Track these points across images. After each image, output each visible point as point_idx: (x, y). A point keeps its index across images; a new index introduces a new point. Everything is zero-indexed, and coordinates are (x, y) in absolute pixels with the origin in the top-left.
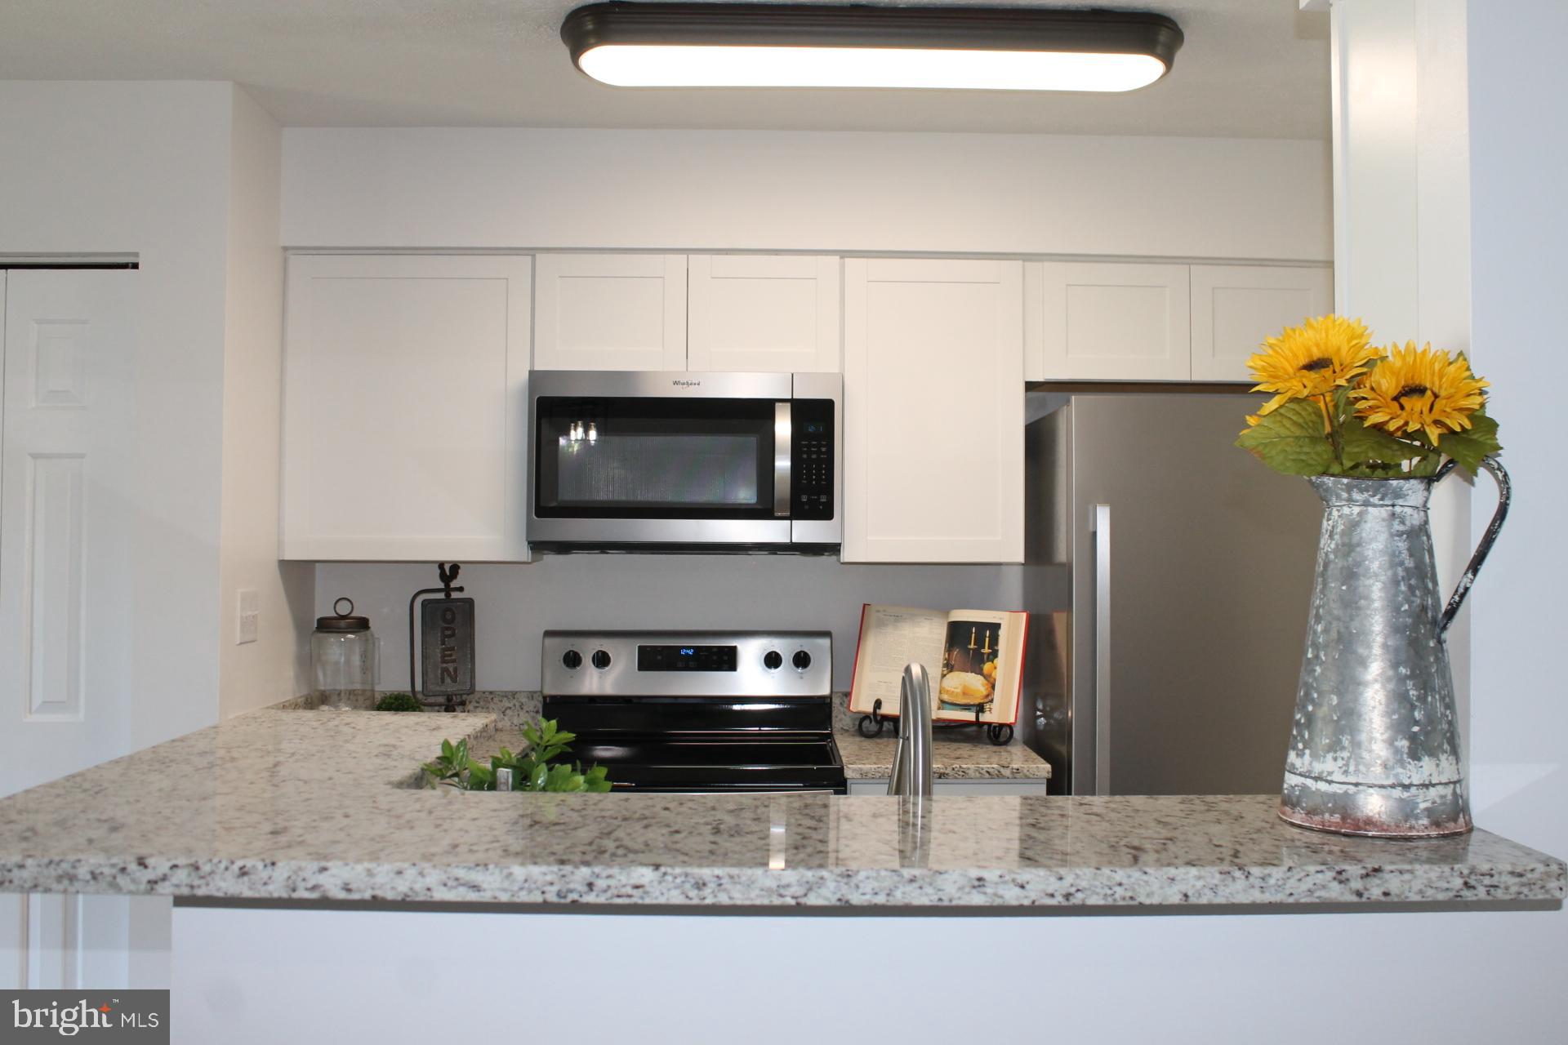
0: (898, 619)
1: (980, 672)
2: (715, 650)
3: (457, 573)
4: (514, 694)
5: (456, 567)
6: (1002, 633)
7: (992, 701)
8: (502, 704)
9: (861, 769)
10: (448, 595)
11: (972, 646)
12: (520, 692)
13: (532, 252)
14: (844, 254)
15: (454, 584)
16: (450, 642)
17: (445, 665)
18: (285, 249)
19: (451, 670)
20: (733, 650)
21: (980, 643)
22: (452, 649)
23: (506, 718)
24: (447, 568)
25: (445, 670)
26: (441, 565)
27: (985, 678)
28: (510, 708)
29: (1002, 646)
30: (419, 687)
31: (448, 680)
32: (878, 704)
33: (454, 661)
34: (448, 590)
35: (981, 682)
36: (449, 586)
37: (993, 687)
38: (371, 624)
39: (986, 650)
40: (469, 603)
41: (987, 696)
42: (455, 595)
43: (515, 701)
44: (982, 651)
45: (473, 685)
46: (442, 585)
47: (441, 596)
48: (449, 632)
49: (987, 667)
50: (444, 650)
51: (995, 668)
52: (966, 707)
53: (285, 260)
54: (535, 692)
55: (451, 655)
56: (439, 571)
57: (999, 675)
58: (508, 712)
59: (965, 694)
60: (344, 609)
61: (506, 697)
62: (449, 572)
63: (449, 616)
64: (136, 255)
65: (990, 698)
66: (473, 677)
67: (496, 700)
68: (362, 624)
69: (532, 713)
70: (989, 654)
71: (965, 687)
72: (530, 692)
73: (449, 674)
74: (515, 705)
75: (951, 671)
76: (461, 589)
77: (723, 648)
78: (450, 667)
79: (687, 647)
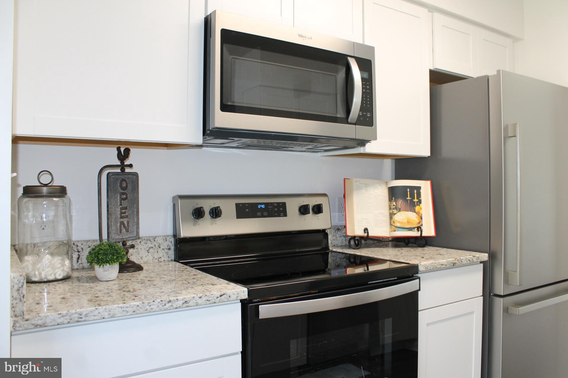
0: (367, 185)
1: (414, 211)
2: (275, 205)
3: (129, 154)
4: (155, 238)
5: (127, 150)
6: (422, 191)
7: (422, 225)
8: (147, 245)
10: (123, 170)
11: (409, 198)
12: (158, 236)
15: (127, 162)
16: (125, 204)
17: (122, 220)
19: (126, 223)
20: (284, 204)
21: (412, 196)
22: (126, 208)
23: (150, 254)
25: (122, 223)
27: (417, 214)
28: (152, 247)
29: (423, 198)
30: (105, 236)
31: (124, 230)
32: (366, 230)
33: (127, 217)
34: (123, 167)
35: (415, 216)
36: (124, 163)
37: (421, 218)
38: (68, 191)
39: (416, 200)
40: (136, 176)
41: (419, 223)
42: (127, 170)
43: (155, 243)
44: (414, 200)
45: (138, 233)
46: (118, 163)
47: (118, 170)
48: (125, 196)
49: (417, 208)
50: (122, 209)
51: (421, 209)
52: (410, 229)
54: (168, 236)
55: (125, 213)
56: (116, 152)
57: (423, 212)
58: (151, 250)
59: (408, 222)
60: (45, 179)
61: (150, 240)
62: (124, 153)
63: (124, 185)
65: (421, 224)
66: (138, 228)
68: (62, 192)
69: (166, 250)
70: (417, 202)
71: (408, 219)
72: (165, 236)
73: (125, 227)
74: (155, 246)
75: (399, 211)
76: (131, 166)
77: (278, 203)
78: (125, 221)
79: (261, 204)
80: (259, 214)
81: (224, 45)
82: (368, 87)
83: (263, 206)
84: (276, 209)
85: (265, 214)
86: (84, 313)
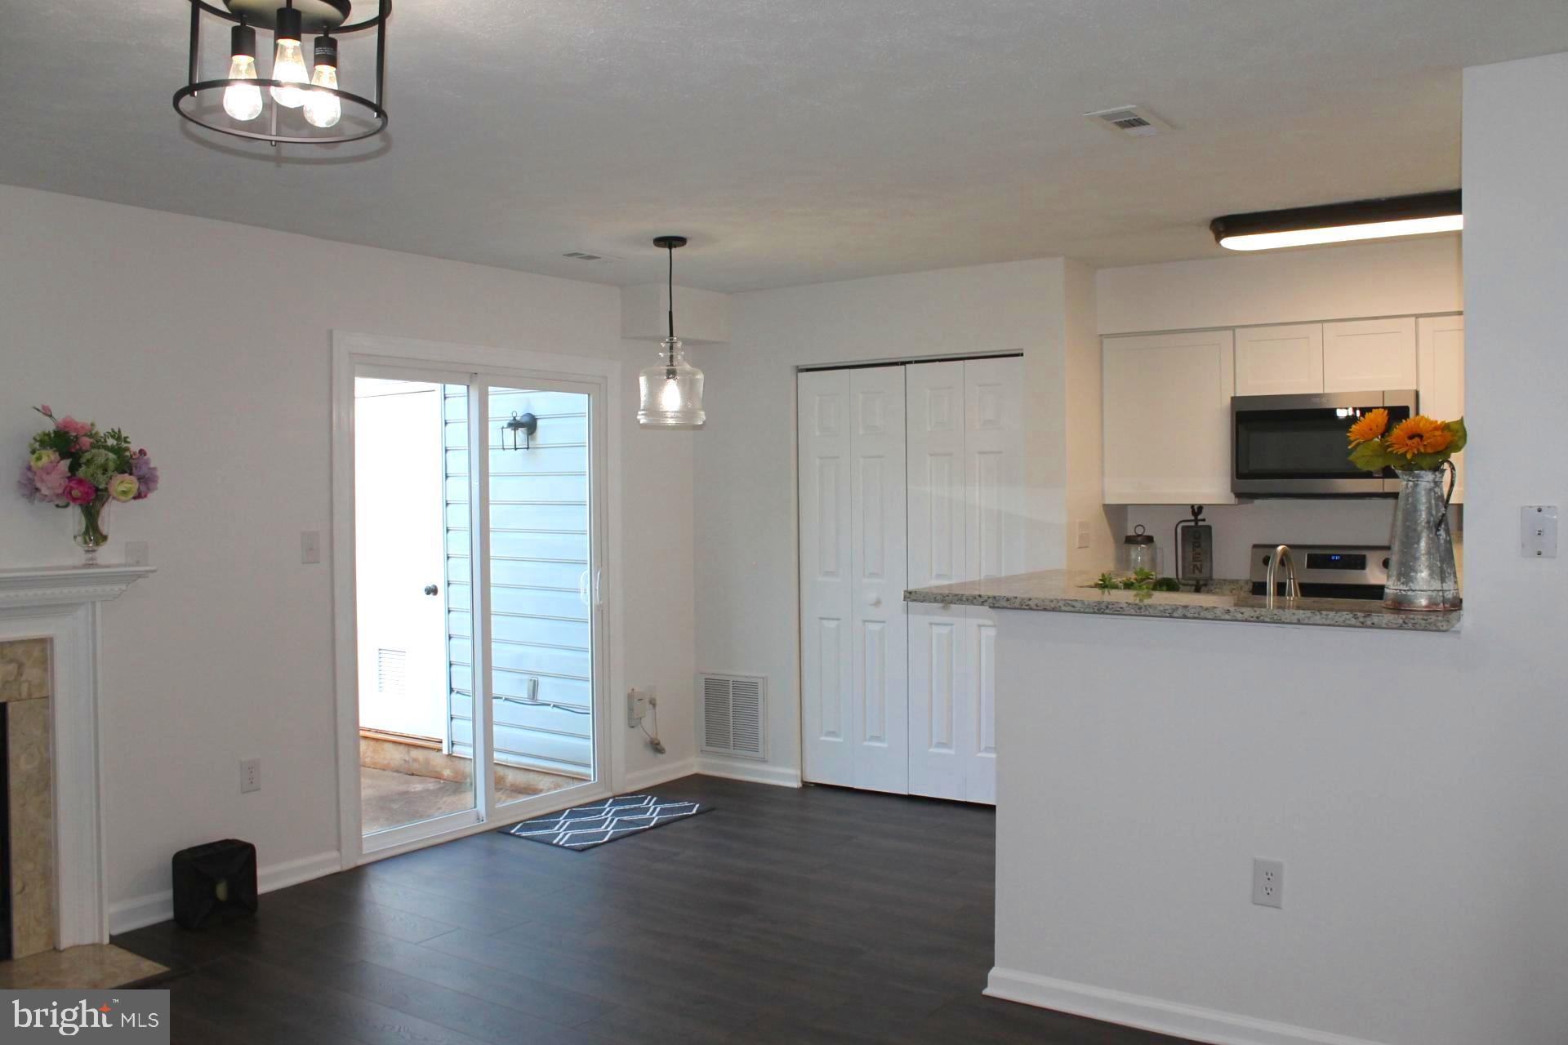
2: (1354, 557)
3: (1202, 511)
4: (1237, 581)
5: (1200, 508)
8: (1228, 588)
10: (1196, 523)
12: (1241, 580)
13: (1233, 328)
14: (1417, 316)
15: (1200, 517)
16: (1198, 550)
17: (1195, 560)
18: (1101, 335)
19: (1199, 566)
20: (1364, 557)
22: (1199, 554)
24: (1196, 508)
25: (1195, 566)
26: (1192, 506)
30: (1180, 573)
31: (1197, 571)
33: (1201, 560)
34: (1196, 521)
36: (1197, 518)
38: (1155, 539)
40: (1209, 528)
42: (1200, 523)
43: (1237, 585)
45: (1211, 574)
46: (1193, 518)
47: (1193, 524)
48: (1197, 545)
50: (1196, 554)
53: (1101, 343)
55: (1198, 557)
56: (1191, 510)
58: (1233, 591)
60: (1140, 531)
61: (1233, 582)
62: (1197, 510)
63: (1197, 535)
64: (1022, 349)
66: (1211, 570)
67: (1227, 584)
68: (1149, 540)
72: (1246, 580)
73: (1197, 568)
74: (1237, 587)
76: (1204, 520)
77: (1358, 556)
78: (1198, 564)
79: (1335, 555)
80: (1332, 565)
83: (1338, 558)
84: (1353, 562)
85: (1338, 565)
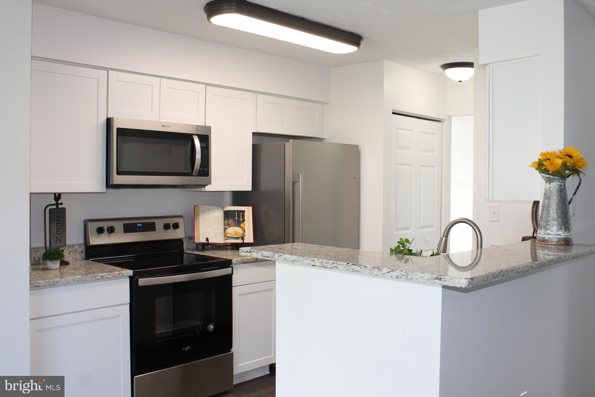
0: (209, 210)
1: (240, 227)
2: (148, 224)
3: (60, 197)
4: (73, 246)
5: (60, 195)
6: (245, 213)
7: (245, 236)
8: (69, 250)
9: (237, 260)
10: (57, 206)
11: (236, 218)
12: (76, 245)
13: (108, 69)
14: (207, 84)
15: (59, 202)
16: (58, 226)
17: (57, 236)
19: (59, 237)
20: (154, 223)
21: (239, 217)
22: (59, 229)
23: (70, 256)
24: (57, 195)
25: (57, 238)
26: (55, 194)
27: (242, 228)
28: (72, 251)
29: (246, 218)
30: (48, 245)
31: (58, 242)
32: (207, 239)
33: (59, 234)
34: (57, 205)
35: (240, 230)
36: (58, 202)
37: (245, 231)
39: (241, 219)
40: (64, 209)
41: (243, 234)
42: (60, 206)
43: (73, 248)
44: (240, 220)
45: (65, 243)
46: (55, 202)
47: (55, 207)
48: (58, 222)
49: (242, 225)
50: (57, 229)
51: (245, 225)
52: (237, 238)
54: (81, 244)
55: (59, 231)
56: (54, 196)
57: (246, 227)
58: (71, 253)
59: (236, 234)
61: (70, 247)
62: (58, 197)
63: (58, 215)
65: (244, 235)
66: (65, 239)
69: (80, 253)
70: (242, 221)
71: (235, 232)
72: (79, 244)
73: (58, 240)
74: (74, 250)
75: (230, 227)
76: (61, 204)
77: (150, 223)
78: (59, 236)
79: (139, 223)
80: (138, 230)
81: (118, 137)
82: (206, 152)
83: (141, 225)
84: (149, 227)
85: (142, 229)
86: (56, 281)
